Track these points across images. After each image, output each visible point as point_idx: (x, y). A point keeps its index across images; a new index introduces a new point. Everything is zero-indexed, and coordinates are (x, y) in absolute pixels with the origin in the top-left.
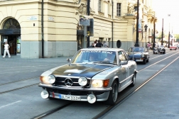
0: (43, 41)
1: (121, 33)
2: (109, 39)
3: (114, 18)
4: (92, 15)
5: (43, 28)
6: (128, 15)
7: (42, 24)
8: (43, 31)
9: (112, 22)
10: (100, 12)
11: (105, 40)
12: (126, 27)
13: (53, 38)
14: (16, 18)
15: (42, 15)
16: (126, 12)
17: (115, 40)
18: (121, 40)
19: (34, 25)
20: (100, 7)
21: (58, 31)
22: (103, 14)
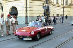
0: (27, 16)
1: (68, 12)
2: (62, 15)
3: (64, 6)
4: (53, 4)
5: (27, 10)
6: (71, 4)
7: (27, 9)
8: (27, 12)
9: (63, 8)
10: (57, 3)
11: (60, 15)
12: (70, 10)
13: (32, 15)
14: (16, 7)
15: (27, 5)
16: (70, 3)
17: (65, 15)
18: (67, 15)
19: (23, 9)
20: (57, 1)
21: (34, 12)
22: (59, 4)
